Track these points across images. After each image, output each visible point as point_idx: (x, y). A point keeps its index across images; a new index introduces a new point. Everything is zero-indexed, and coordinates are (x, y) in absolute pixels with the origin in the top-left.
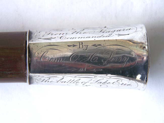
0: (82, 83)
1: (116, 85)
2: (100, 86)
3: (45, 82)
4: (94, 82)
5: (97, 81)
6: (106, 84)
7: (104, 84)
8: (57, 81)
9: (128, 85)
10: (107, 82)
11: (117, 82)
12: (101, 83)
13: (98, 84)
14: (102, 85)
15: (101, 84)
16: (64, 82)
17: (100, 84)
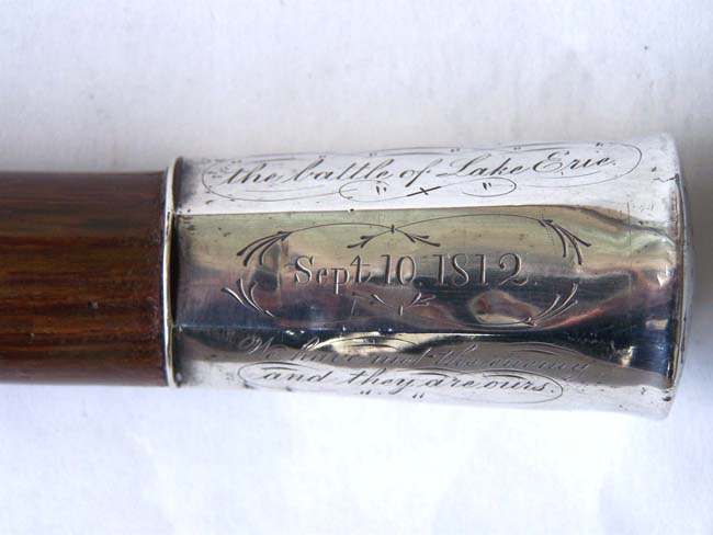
0: (401, 176)
1: (552, 175)
2: (485, 186)
3: (243, 182)
4: (455, 170)
5: (465, 167)
6: (505, 174)
7: (496, 174)
8: (295, 174)
9: (598, 163)
10: (510, 166)
11: (549, 162)
12: (483, 171)
13: (470, 177)
14: (492, 181)
15: (485, 178)
16: (326, 177)
17: (479, 180)
